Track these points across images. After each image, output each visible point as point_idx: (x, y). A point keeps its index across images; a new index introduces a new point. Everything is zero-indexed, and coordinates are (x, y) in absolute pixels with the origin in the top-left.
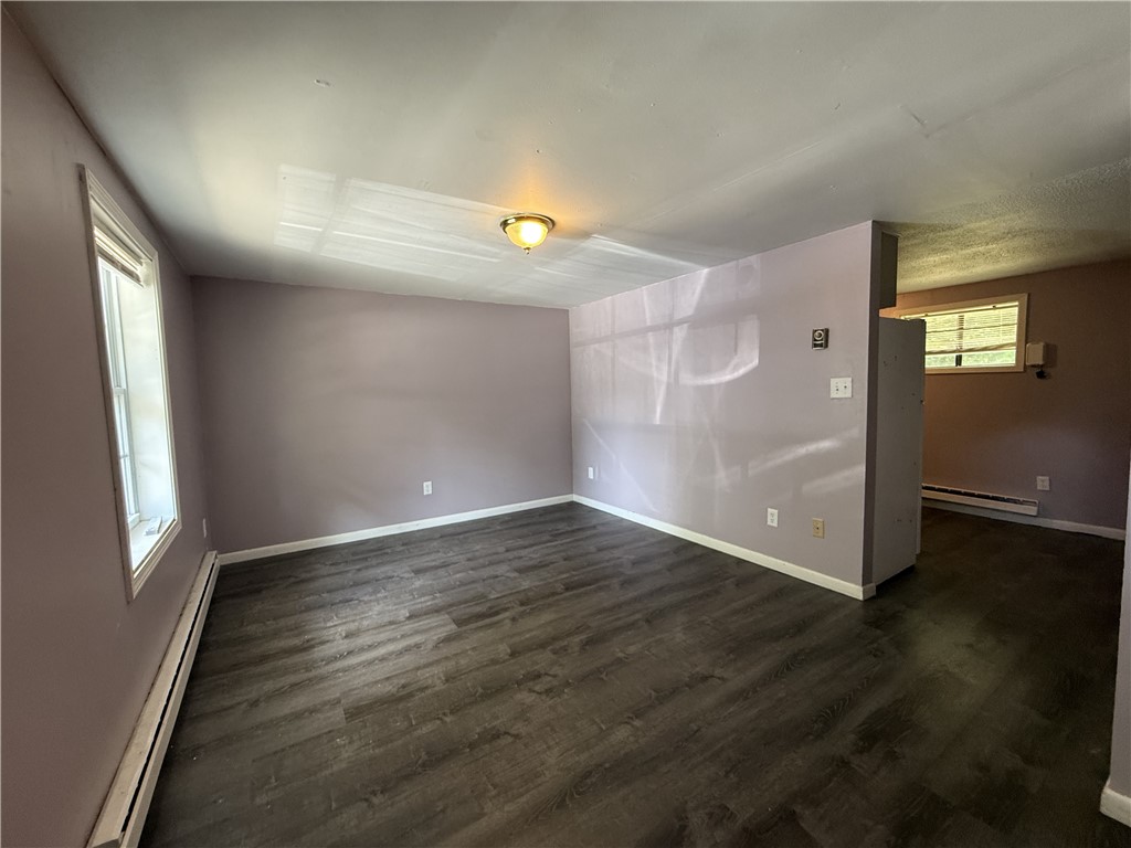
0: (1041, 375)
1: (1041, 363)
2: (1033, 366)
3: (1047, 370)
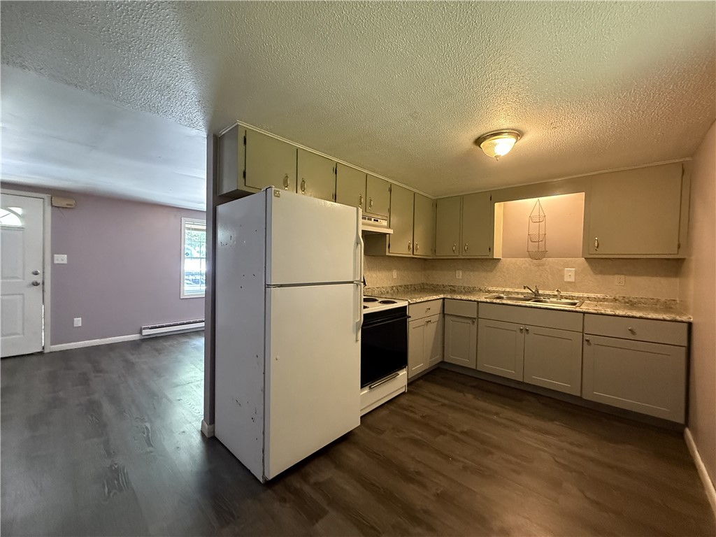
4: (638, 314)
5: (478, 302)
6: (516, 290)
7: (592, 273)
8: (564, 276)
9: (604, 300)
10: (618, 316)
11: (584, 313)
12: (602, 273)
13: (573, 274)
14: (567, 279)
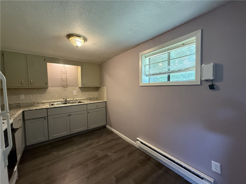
0: (212, 87)
1: (211, 78)
2: (206, 81)
3: (216, 84)
4: (98, 102)
5: (47, 109)
6: (57, 100)
7: (81, 92)
8: (73, 93)
9: (85, 99)
10: (94, 103)
11: (87, 104)
12: (83, 91)
13: (76, 92)
14: (74, 94)
